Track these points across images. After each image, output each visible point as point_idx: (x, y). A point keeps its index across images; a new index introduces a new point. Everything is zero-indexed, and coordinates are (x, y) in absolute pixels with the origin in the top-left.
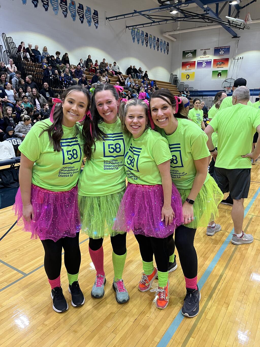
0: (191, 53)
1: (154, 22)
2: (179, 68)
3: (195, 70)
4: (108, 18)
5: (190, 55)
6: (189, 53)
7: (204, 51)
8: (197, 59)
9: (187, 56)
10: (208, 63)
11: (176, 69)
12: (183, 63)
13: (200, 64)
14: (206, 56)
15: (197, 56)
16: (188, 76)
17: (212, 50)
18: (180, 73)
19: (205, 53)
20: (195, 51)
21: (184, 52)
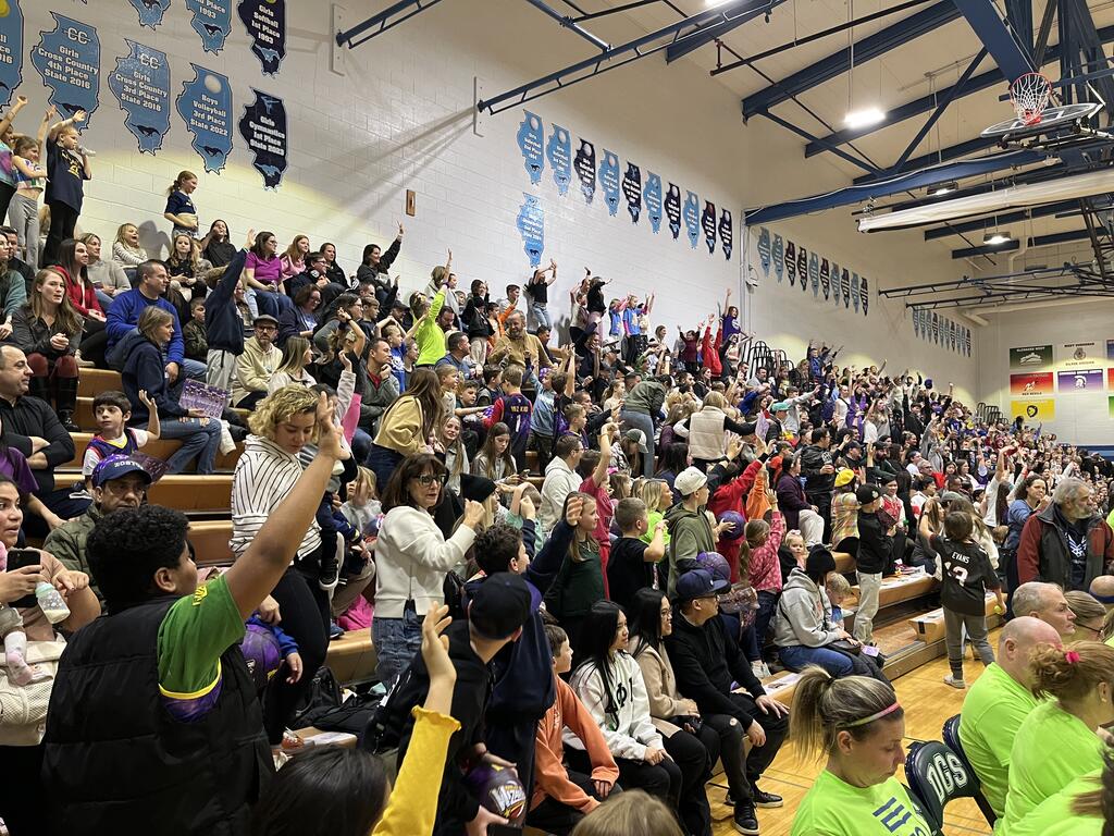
0: (1036, 352)
1: (989, 295)
2: (1002, 387)
3: (1054, 395)
4: (885, 292)
5: (1037, 358)
6: (1030, 353)
7: (1075, 348)
8: (1057, 368)
9: (1023, 359)
10: (1094, 378)
11: (993, 391)
12: (1012, 376)
13: (1067, 379)
14: (1086, 360)
15: (1056, 361)
16: (1034, 410)
17: (1101, 346)
18: (1008, 401)
19: (1079, 354)
20: (1049, 348)
21: (1013, 351)
